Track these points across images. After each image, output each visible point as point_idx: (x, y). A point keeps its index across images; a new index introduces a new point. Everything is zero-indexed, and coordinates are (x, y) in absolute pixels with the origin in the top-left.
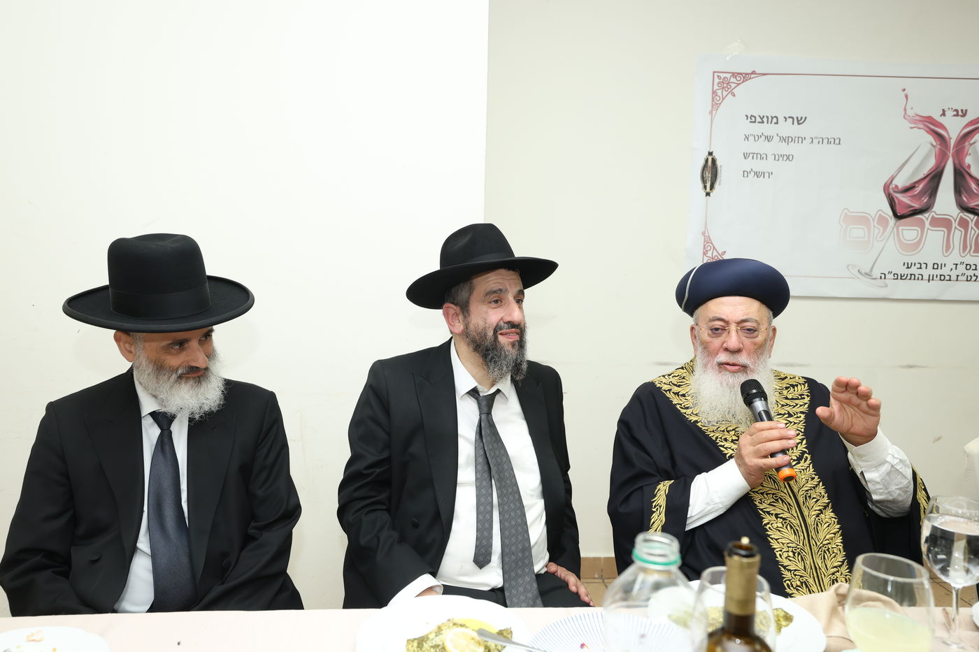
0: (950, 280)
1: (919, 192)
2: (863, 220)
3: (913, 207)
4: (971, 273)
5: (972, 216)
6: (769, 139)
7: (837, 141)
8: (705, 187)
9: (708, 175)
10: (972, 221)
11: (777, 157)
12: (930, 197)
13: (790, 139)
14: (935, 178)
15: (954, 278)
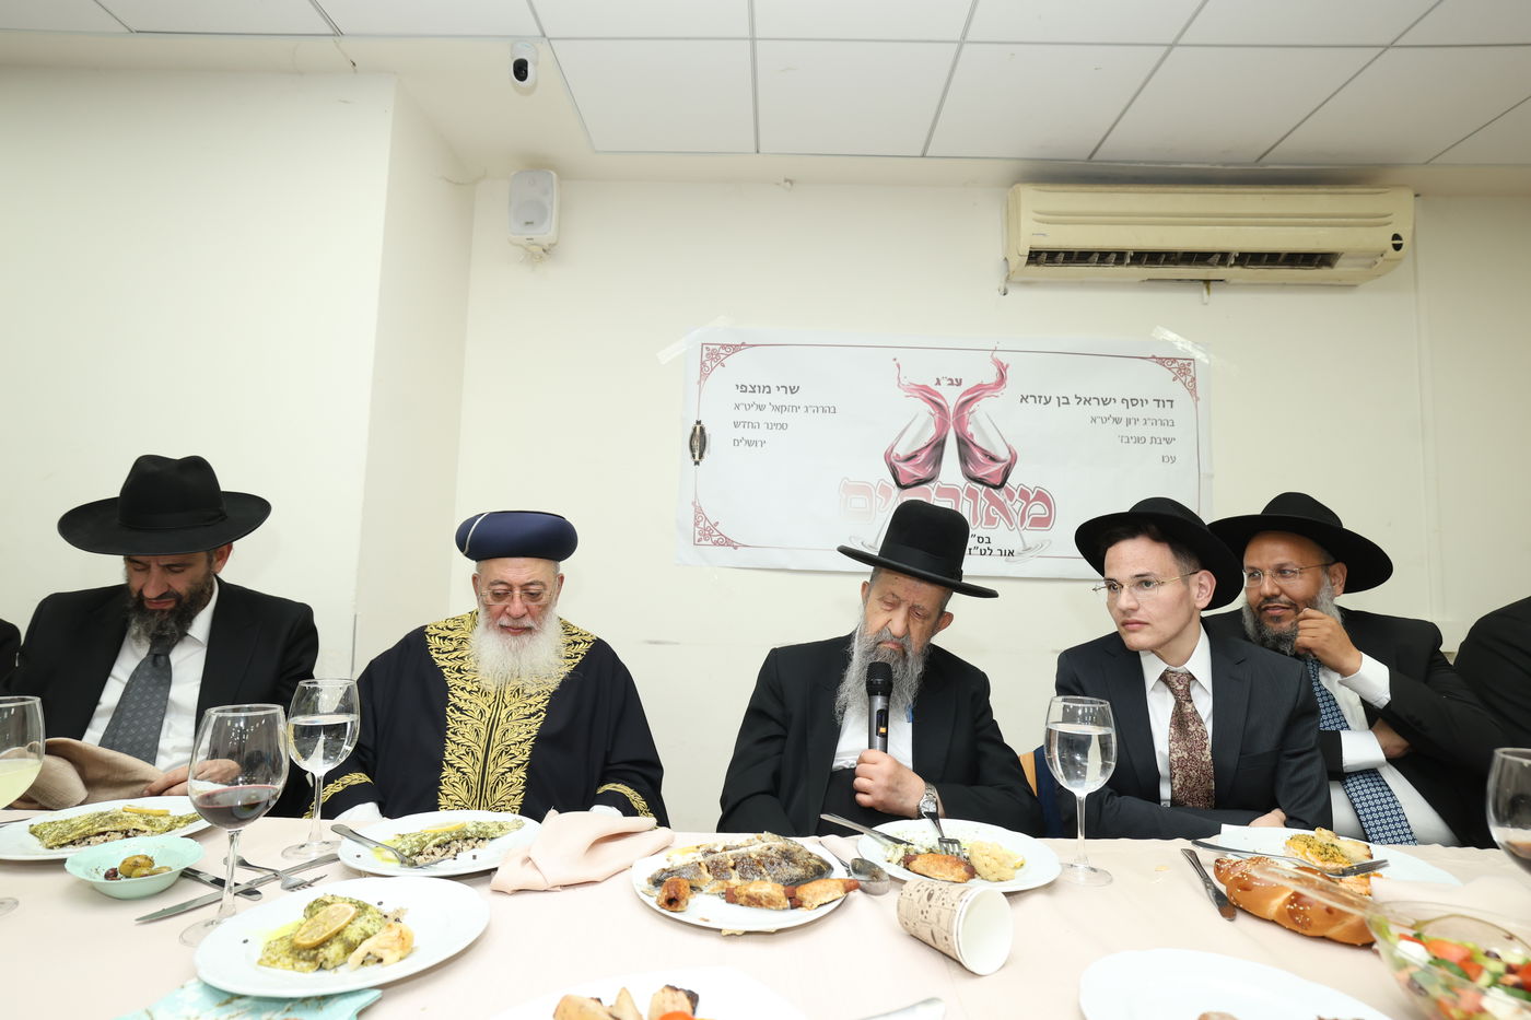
1: (922, 462)
2: (864, 489)
3: (916, 476)
4: (984, 546)
5: (980, 486)
6: (761, 408)
7: (832, 410)
8: (694, 456)
9: (696, 444)
10: (981, 491)
11: (771, 426)
12: (935, 466)
13: (784, 408)
14: (938, 446)
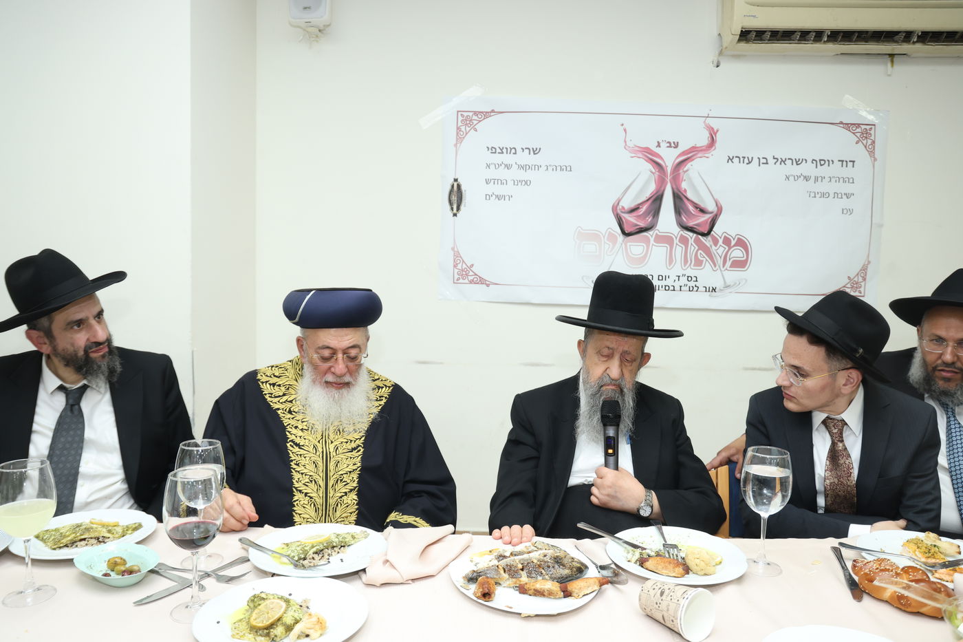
0: (674, 290)
1: (643, 213)
2: (594, 236)
4: (692, 284)
5: (691, 234)
6: (508, 167)
7: (569, 169)
8: (452, 209)
9: (454, 198)
10: (691, 238)
11: (517, 183)
12: (654, 217)
13: (528, 167)
14: (657, 199)
15: (677, 288)
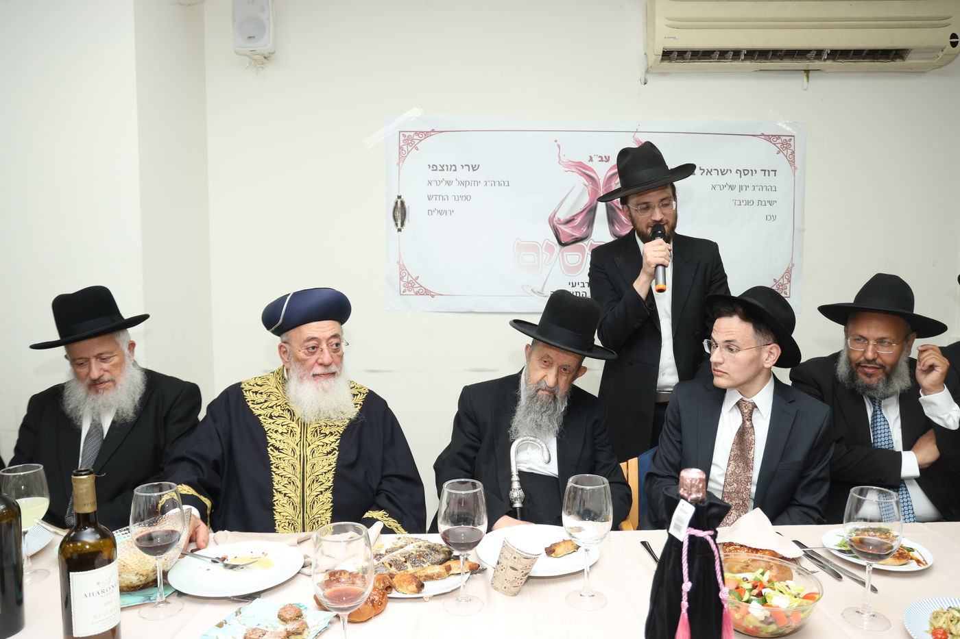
1: (578, 224)
2: (532, 247)
3: (573, 236)
6: (449, 183)
7: (506, 184)
8: (397, 225)
9: (398, 215)
11: (457, 198)
12: (588, 227)
13: (467, 183)
14: (591, 211)
